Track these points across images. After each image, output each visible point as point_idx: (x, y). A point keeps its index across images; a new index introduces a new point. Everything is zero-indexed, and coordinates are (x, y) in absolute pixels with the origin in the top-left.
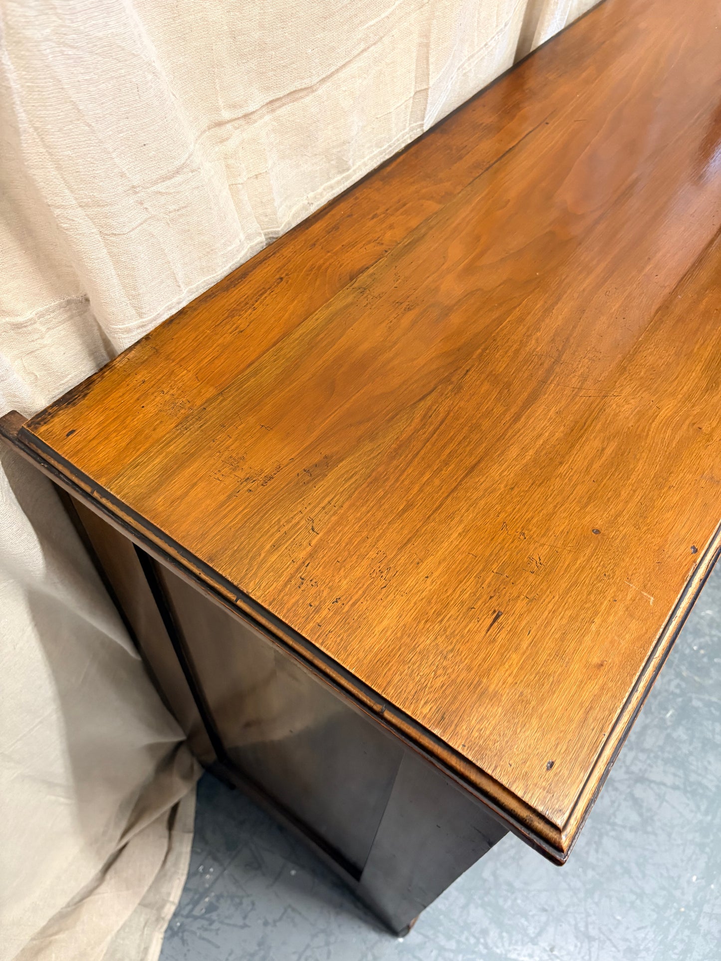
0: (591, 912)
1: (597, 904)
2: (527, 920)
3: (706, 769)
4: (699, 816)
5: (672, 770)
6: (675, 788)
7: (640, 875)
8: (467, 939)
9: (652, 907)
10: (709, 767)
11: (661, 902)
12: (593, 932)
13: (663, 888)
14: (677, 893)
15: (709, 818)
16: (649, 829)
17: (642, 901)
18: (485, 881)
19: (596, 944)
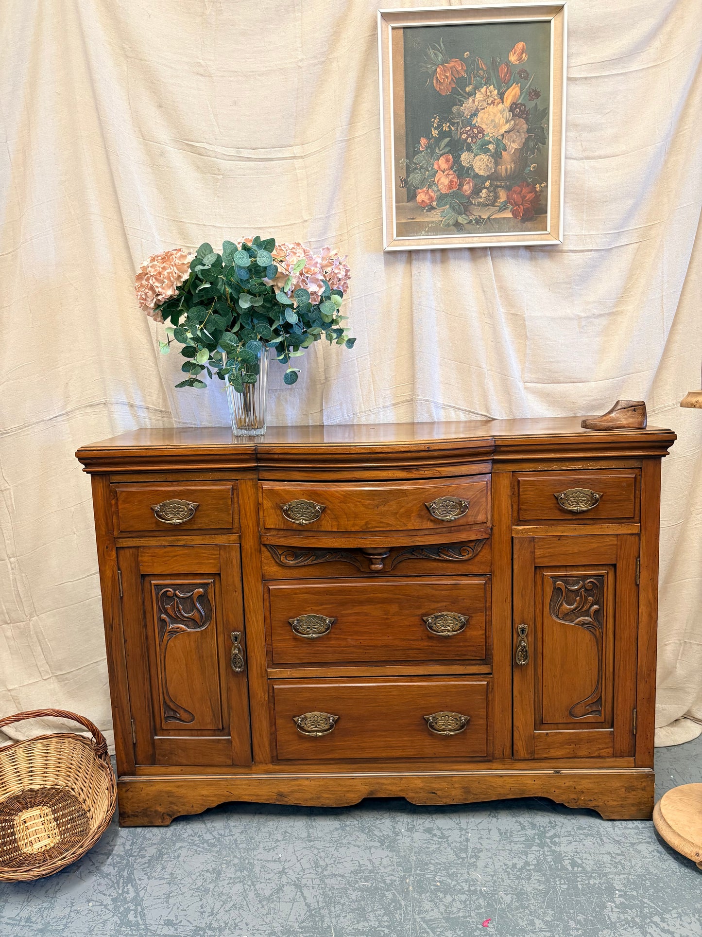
0: (185, 895)
1: (192, 896)
2: (162, 870)
3: (339, 916)
4: (296, 925)
5: (321, 899)
6: (308, 905)
7: (227, 909)
8: (135, 852)
9: (208, 923)
10: (341, 918)
11: (215, 925)
12: (171, 901)
13: (226, 924)
14: (227, 931)
15: (300, 930)
16: (265, 903)
17: (209, 916)
18: (174, 845)
19: (165, 905)
